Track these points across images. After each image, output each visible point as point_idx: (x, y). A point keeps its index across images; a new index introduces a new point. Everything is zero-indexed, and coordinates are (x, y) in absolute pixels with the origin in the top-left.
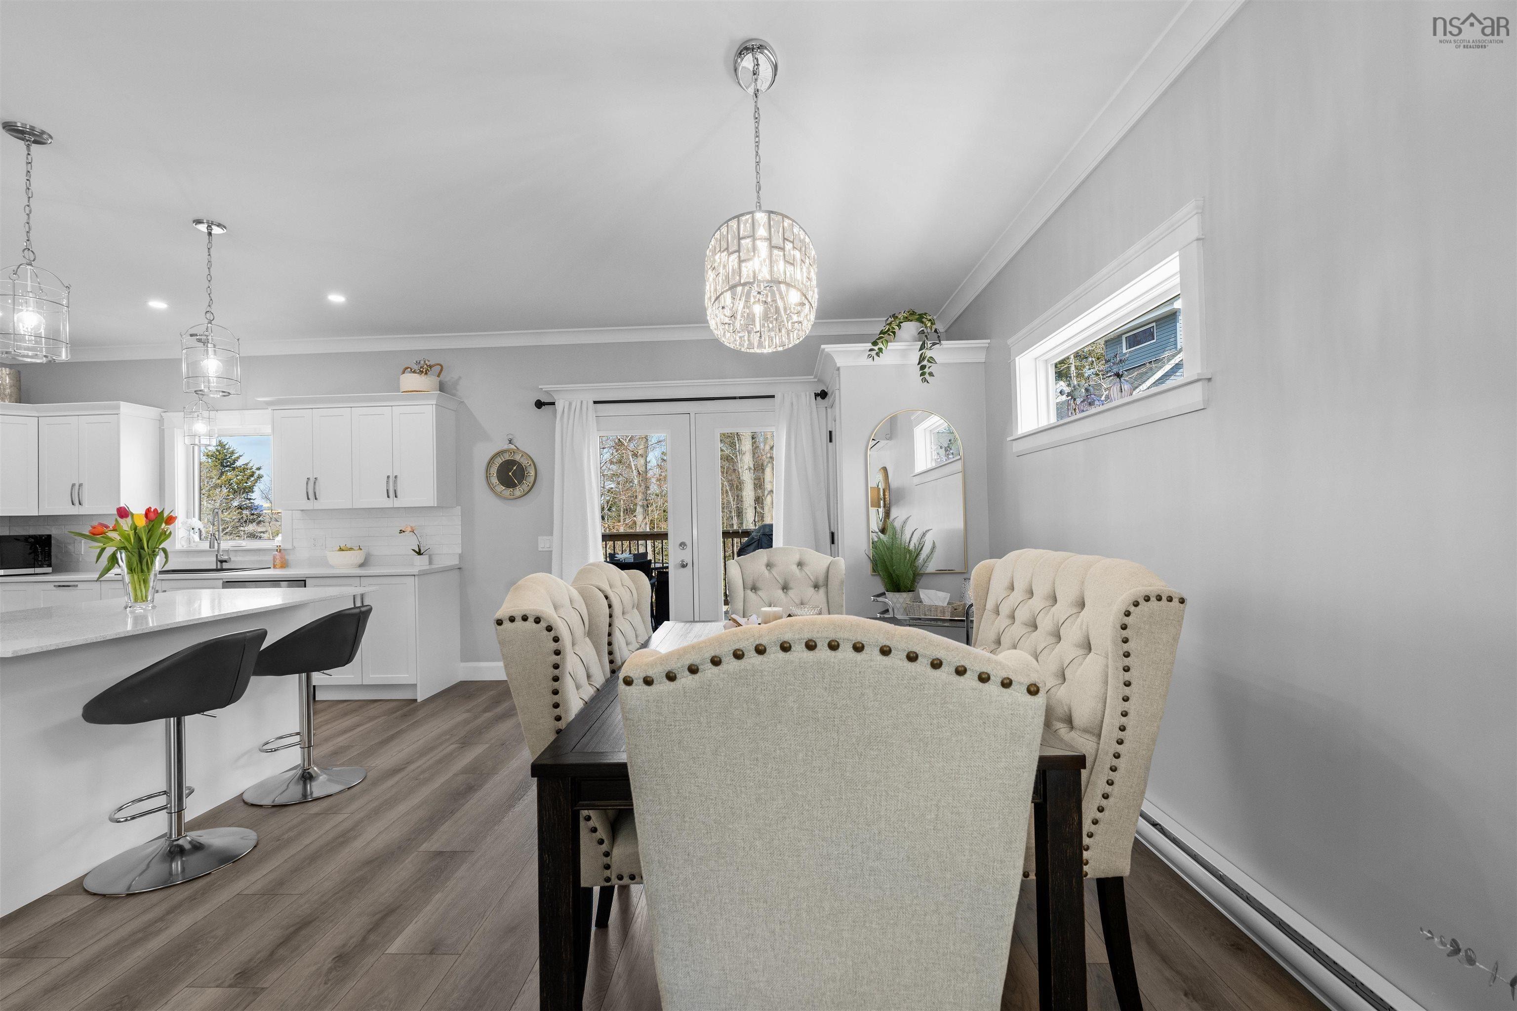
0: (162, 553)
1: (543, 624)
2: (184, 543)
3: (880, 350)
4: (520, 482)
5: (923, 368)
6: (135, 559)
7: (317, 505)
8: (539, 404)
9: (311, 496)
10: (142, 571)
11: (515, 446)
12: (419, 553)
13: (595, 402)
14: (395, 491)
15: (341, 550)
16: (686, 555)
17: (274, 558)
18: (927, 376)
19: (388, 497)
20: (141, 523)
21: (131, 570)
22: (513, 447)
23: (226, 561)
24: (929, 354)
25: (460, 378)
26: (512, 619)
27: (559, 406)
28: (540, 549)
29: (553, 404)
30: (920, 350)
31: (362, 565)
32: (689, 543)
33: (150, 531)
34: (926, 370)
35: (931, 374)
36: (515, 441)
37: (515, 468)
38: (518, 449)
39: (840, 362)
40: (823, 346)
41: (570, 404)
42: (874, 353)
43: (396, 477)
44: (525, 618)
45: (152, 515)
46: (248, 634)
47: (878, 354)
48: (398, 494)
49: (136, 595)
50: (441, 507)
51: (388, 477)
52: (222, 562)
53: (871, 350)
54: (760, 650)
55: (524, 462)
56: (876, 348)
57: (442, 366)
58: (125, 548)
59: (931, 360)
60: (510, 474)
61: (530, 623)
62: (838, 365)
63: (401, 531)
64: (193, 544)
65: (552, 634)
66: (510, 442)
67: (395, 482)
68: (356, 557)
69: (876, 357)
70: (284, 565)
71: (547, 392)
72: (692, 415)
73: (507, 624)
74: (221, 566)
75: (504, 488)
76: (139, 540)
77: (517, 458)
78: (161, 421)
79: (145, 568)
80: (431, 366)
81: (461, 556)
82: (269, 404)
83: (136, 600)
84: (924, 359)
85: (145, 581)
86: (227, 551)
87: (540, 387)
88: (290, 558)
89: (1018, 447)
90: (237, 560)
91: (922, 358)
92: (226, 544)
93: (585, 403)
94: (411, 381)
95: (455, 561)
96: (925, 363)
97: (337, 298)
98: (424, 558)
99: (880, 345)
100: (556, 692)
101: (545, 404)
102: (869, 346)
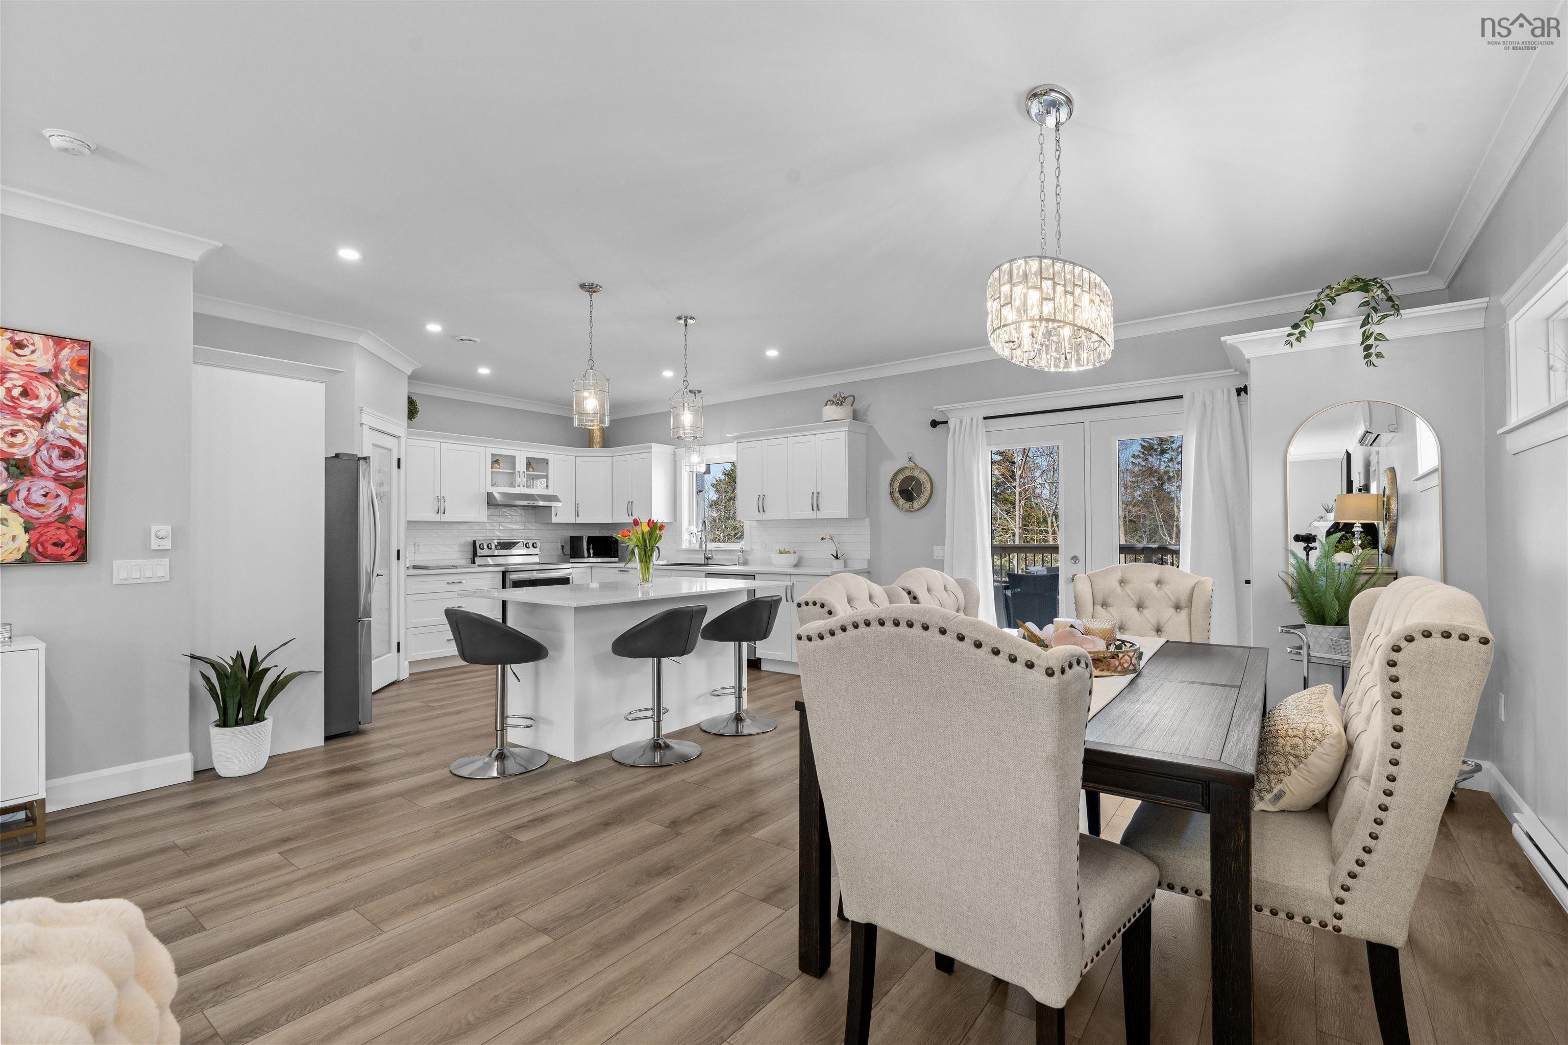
0: (656, 550)
1: (826, 609)
2: (687, 544)
3: (1302, 334)
4: (919, 496)
5: (1368, 348)
6: (643, 553)
7: (765, 517)
8: (934, 424)
9: (761, 510)
10: (646, 562)
11: (915, 463)
12: (837, 558)
13: (985, 418)
14: (818, 505)
15: (780, 552)
16: (1078, 570)
17: (739, 557)
18: (1373, 358)
19: (813, 510)
20: (646, 529)
21: (641, 561)
22: (912, 464)
23: (710, 558)
24: (1376, 329)
25: (870, 405)
26: (807, 604)
27: (952, 424)
28: (935, 558)
29: (946, 422)
30: (1362, 326)
31: (796, 566)
32: (1081, 557)
33: (651, 534)
34: (1372, 350)
35: (1379, 355)
36: (914, 459)
37: (913, 483)
38: (916, 465)
39: (1248, 353)
40: (1223, 339)
41: (961, 422)
42: (1293, 339)
43: (818, 493)
44: (814, 604)
45: (651, 524)
46: (694, 608)
47: (1298, 340)
48: (820, 508)
49: (643, 577)
50: (852, 519)
51: (813, 493)
52: (708, 559)
53: (1289, 335)
55: (923, 477)
56: (1297, 332)
57: (854, 397)
58: (637, 546)
59: (1380, 337)
60: (910, 489)
61: (818, 608)
62: (1247, 357)
63: (823, 539)
64: (692, 545)
66: (910, 459)
67: (818, 497)
68: (791, 559)
69: (1295, 343)
70: (745, 563)
71: (942, 412)
72: (1088, 424)
73: (804, 607)
74: (708, 562)
75: (905, 501)
76: (645, 540)
77: (916, 473)
78: (675, 455)
79: (648, 560)
80: (845, 398)
81: (869, 561)
82: (735, 438)
83: (643, 580)
84: (1368, 337)
85: (648, 568)
86: (711, 551)
87: (935, 408)
88: (750, 558)
89: (1509, 444)
90: (717, 557)
91: (1366, 337)
92: (712, 546)
93: (975, 420)
94: (831, 412)
95: (864, 566)
96: (1371, 341)
97: (772, 353)
98: (841, 562)
99: (1303, 328)
101: (939, 423)
102: (1288, 329)
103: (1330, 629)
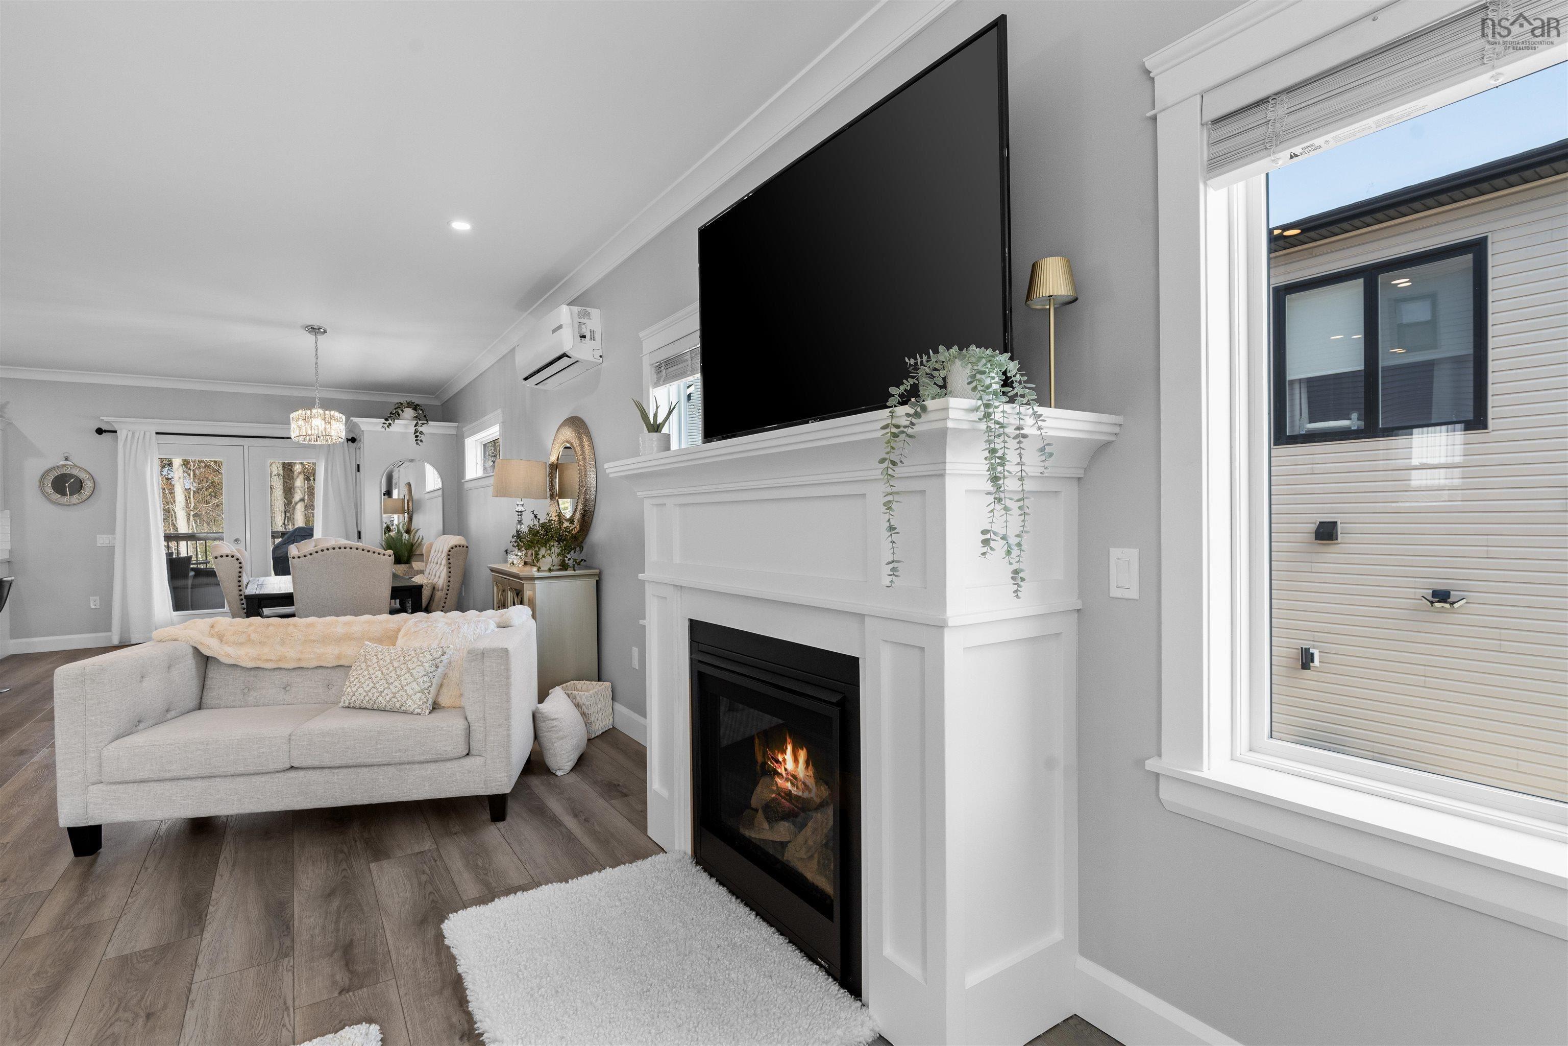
1: (235, 558)
3: (390, 424)
4: (78, 492)
5: (417, 436)
8: (100, 431)
11: (72, 463)
13: (157, 433)
18: (419, 442)
22: (69, 463)
24: (420, 429)
25: (8, 402)
26: (222, 556)
27: (121, 434)
29: (115, 432)
30: (415, 426)
32: (243, 540)
34: (418, 438)
35: (421, 441)
36: (71, 458)
37: (71, 480)
38: (74, 465)
39: (363, 427)
40: (352, 418)
41: (133, 433)
42: (386, 426)
44: (227, 556)
47: (388, 427)
53: (384, 423)
54: (328, 549)
55: (82, 475)
56: (387, 422)
59: (421, 433)
60: (66, 485)
61: (230, 558)
62: (362, 429)
65: (239, 561)
66: (66, 459)
69: (387, 428)
71: (109, 423)
72: (246, 447)
73: (219, 558)
75: (59, 496)
77: (74, 472)
81: (11, 552)
84: (417, 432)
87: (101, 418)
89: (467, 486)
91: (416, 431)
93: (148, 434)
95: (5, 556)
96: (418, 434)
99: (390, 421)
100: (240, 581)
101: (106, 431)
102: (383, 421)
103: (403, 566)
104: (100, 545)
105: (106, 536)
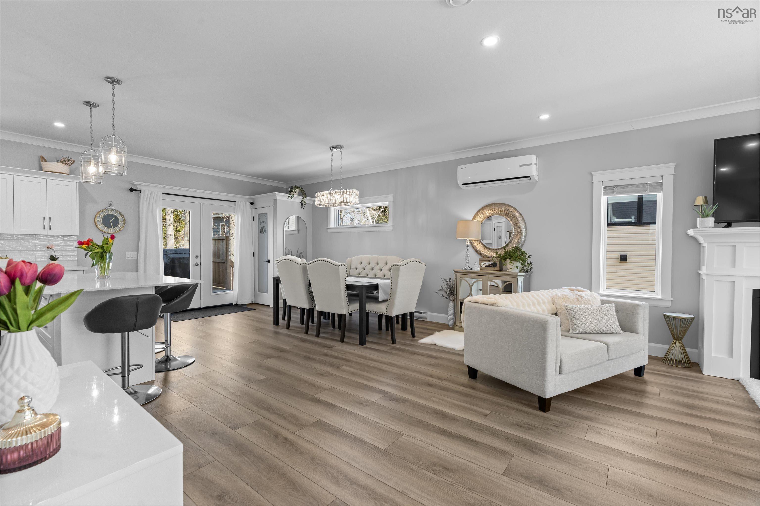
4: (116, 226)
5: (302, 204)
8: (132, 190)
11: (113, 207)
13: (163, 193)
14: (49, 225)
16: (198, 261)
18: (303, 207)
19: (44, 228)
22: (111, 207)
24: (305, 200)
27: (143, 192)
29: (140, 191)
30: (301, 199)
32: (199, 256)
35: (305, 206)
36: (113, 205)
37: (114, 219)
38: (114, 209)
40: (275, 193)
42: (290, 198)
43: (50, 218)
48: (51, 228)
51: (44, 218)
55: (118, 215)
56: (290, 196)
57: (74, 161)
59: (305, 202)
60: (111, 221)
62: (279, 199)
66: (110, 205)
67: (50, 220)
71: (138, 185)
72: (201, 204)
75: (105, 226)
77: (114, 213)
80: (71, 161)
87: (132, 182)
89: (329, 231)
96: (303, 203)
97: (59, 125)
99: (292, 195)
101: (135, 190)
102: (288, 195)
104: (127, 258)
105: (131, 253)
